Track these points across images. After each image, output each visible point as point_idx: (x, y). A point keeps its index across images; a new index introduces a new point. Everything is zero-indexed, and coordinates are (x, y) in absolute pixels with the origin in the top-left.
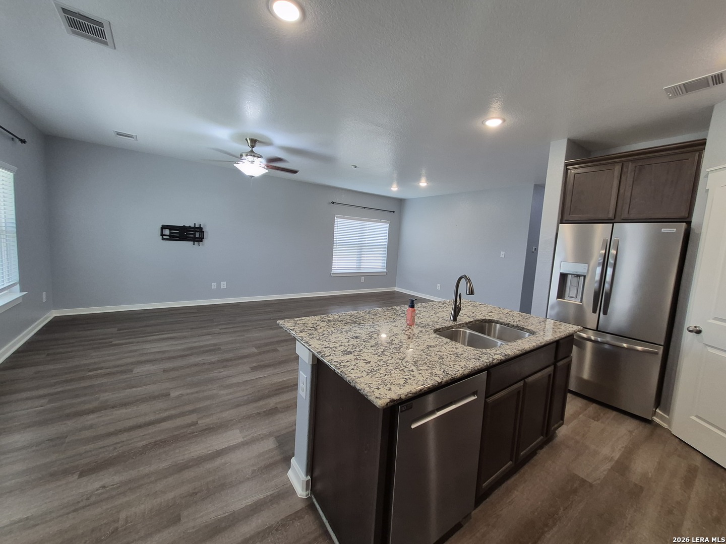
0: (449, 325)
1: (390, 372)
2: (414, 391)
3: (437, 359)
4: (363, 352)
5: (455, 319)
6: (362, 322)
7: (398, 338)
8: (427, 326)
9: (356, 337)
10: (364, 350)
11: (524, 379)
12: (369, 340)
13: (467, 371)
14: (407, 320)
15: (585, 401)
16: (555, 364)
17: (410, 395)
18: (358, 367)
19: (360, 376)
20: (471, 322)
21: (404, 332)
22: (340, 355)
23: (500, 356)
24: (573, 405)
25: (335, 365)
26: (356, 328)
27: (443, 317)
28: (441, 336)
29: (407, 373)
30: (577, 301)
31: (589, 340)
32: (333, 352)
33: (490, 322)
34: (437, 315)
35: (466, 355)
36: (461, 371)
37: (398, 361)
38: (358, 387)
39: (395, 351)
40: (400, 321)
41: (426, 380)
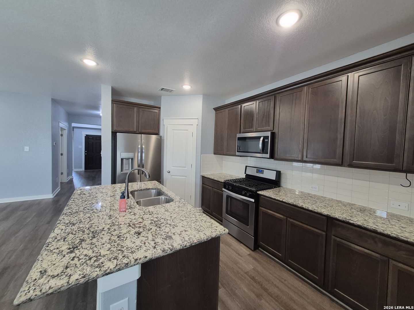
4: (170, 231)
9: (138, 233)
12: (148, 228)
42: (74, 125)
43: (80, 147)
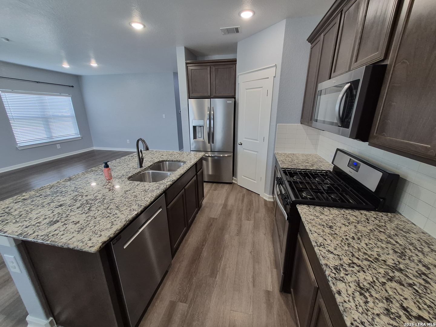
0: (138, 172)
1: (99, 222)
2: (119, 228)
3: (133, 198)
4: (71, 216)
5: (141, 166)
6: (64, 190)
7: (100, 194)
8: (122, 177)
9: (61, 206)
10: (71, 214)
11: (184, 188)
12: (75, 204)
13: (153, 199)
14: (105, 177)
15: (211, 184)
16: (196, 174)
17: (117, 232)
18: (68, 231)
19: (71, 237)
20: (152, 165)
21: (105, 186)
22: (45, 228)
23: (169, 183)
24: (207, 187)
25: (42, 239)
26: (59, 198)
27: (133, 166)
28: (133, 181)
29: (112, 217)
30: (202, 139)
31: (209, 156)
32: (37, 228)
33: (163, 161)
34: (129, 166)
35: (151, 189)
36: (149, 201)
37: (104, 211)
38: (71, 246)
39: (99, 204)
40: (100, 179)
41: (127, 217)
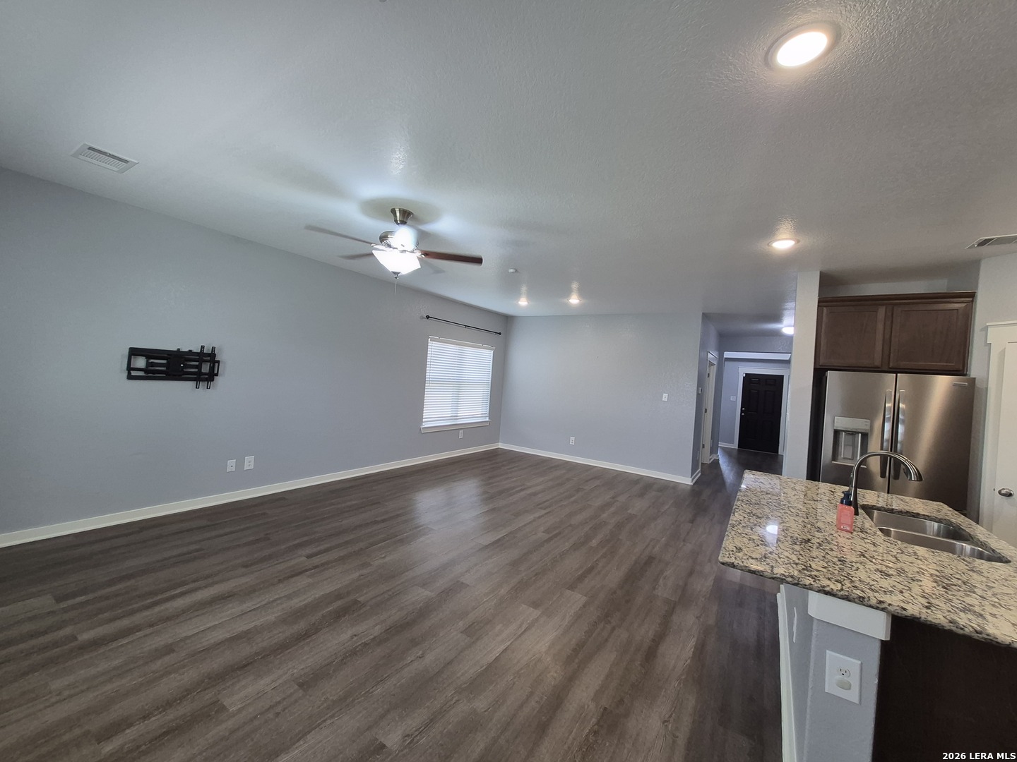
42: (727, 355)
43: (732, 398)
